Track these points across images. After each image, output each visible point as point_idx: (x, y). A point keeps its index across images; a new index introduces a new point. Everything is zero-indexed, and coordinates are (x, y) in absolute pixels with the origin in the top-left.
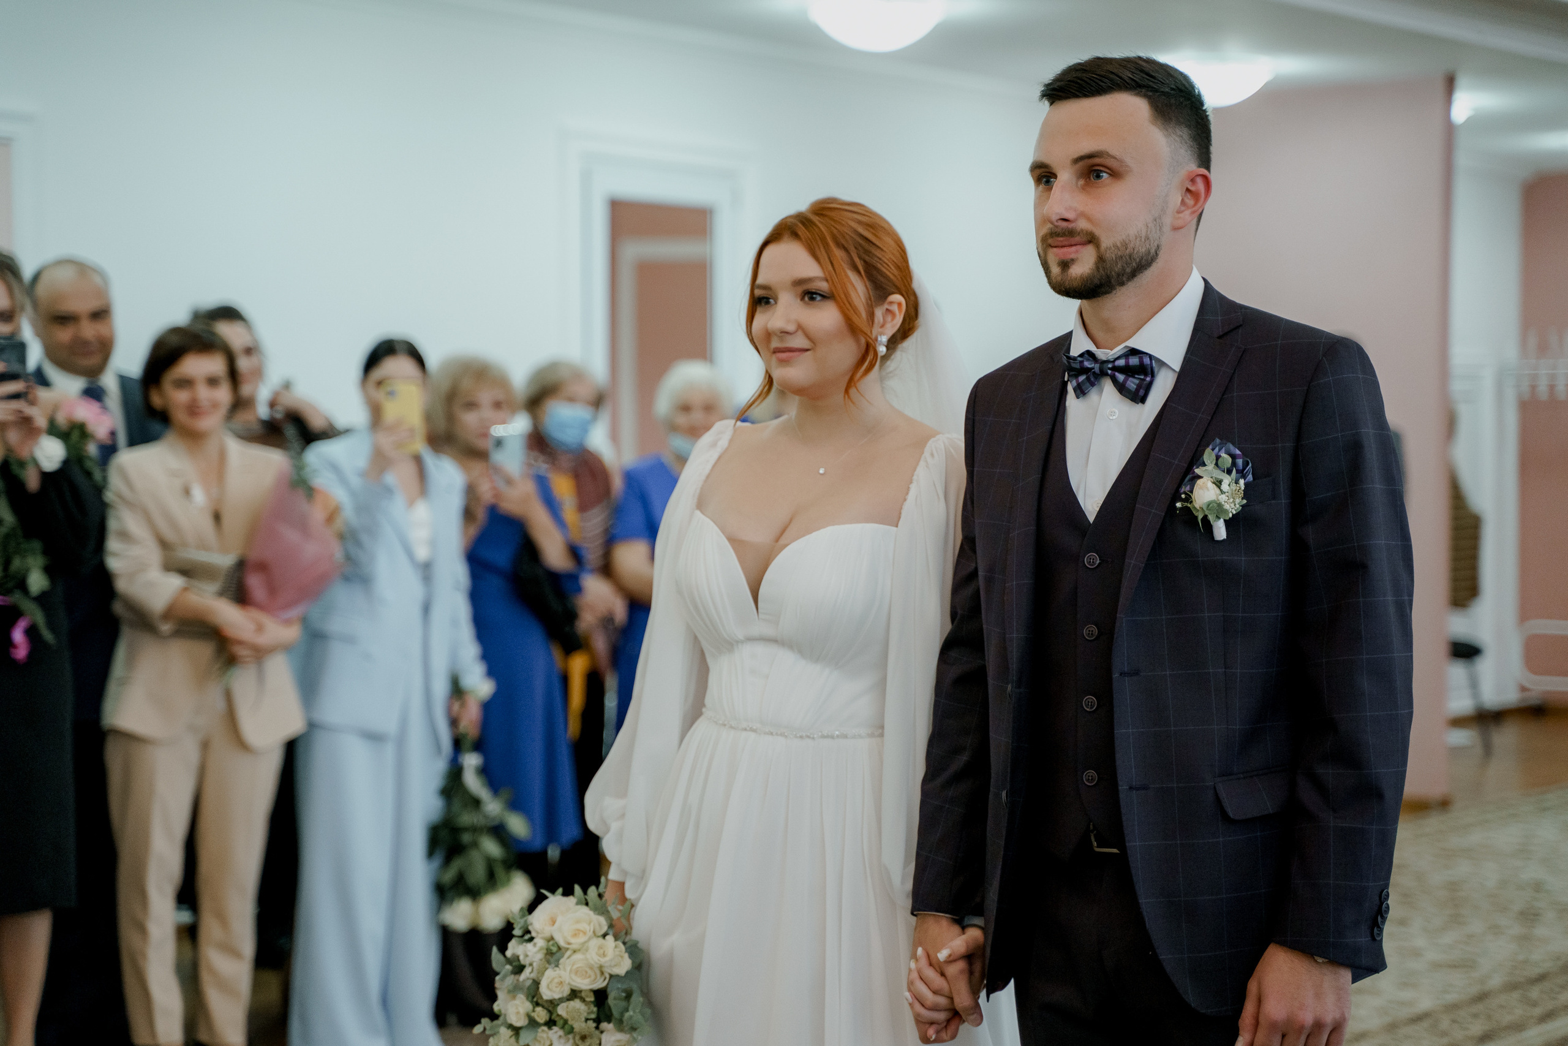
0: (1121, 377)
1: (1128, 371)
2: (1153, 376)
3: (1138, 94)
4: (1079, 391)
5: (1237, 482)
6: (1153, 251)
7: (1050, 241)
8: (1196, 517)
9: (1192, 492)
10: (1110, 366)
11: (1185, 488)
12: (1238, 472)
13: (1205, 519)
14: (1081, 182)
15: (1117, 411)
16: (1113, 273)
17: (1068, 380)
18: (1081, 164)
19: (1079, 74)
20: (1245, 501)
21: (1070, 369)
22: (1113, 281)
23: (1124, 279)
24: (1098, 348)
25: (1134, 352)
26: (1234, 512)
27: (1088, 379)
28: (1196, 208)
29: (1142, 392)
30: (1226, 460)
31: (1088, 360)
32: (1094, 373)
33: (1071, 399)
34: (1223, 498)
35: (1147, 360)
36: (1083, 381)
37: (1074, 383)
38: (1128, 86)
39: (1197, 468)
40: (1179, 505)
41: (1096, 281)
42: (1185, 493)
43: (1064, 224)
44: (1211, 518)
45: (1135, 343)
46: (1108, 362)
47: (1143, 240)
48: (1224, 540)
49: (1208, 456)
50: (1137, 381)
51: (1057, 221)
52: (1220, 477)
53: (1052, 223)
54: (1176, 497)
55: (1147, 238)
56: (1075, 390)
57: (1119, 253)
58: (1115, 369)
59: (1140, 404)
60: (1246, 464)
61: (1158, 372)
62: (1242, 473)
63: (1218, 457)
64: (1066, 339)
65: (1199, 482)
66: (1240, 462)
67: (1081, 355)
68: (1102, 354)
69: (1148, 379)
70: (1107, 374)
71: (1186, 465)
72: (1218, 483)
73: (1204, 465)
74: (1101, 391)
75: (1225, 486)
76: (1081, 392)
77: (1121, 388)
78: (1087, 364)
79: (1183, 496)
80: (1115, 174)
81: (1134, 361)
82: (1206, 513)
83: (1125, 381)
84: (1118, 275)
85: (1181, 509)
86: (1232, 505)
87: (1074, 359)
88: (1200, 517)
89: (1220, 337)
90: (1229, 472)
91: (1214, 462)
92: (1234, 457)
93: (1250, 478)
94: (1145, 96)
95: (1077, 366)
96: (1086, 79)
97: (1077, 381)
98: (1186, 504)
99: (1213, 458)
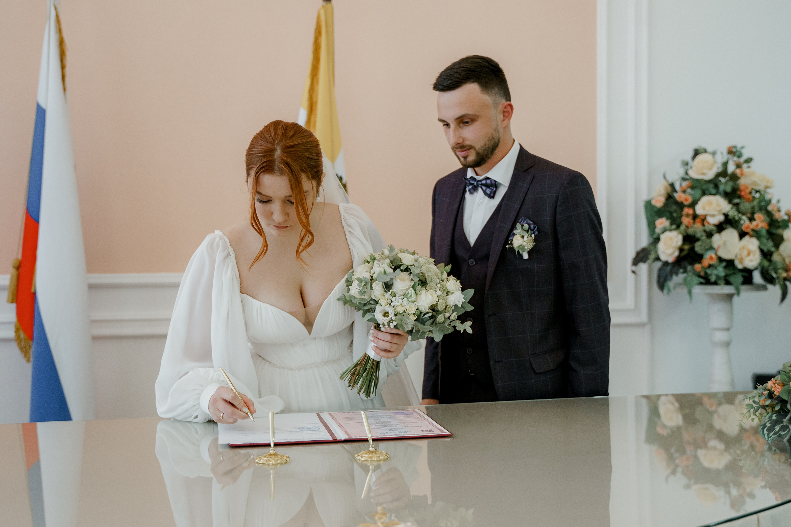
0: (484, 188)
1: (487, 186)
2: (496, 188)
5: (531, 236)
8: (515, 250)
9: (512, 240)
10: (480, 183)
11: (510, 238)
12: (531, 231)
13: (519, 252)
15: (484, 202)
17: (466, 187)
18: (458, 120)
20: (534, 243)
21: (467, 183)
24: (477, 174)
25: (488, 178)
26: (530, 248)
27: (473, 188)
29: (493, 194)
30: (526, 226)
31: (473, 180)
32: (474, 186)
33: (467, 195)
34: (525, 244)
35: (494, 182)
36: (471, 188)
37: (468, 188)
39: (514, 230)
40: (507, 246)
44: (521, 252)
45: (489, 175)
46: (480, 181)
48: (527, 259)
49: (518, 226)
50: (490, 190)
52: (523, 235)
54: (506, 243)
56: (469, 191)
58: (482, 184)
59: (492, 199)
60: (535, 227)
61: (499, 187)
62: (533, 232)
63: (522, 226)
65: (515, 237)
66: (532, 226)
67: (470, 178)
68: (478, 178)
70: (479, 186)
71: (510, 228)
72: (523, 237)
73: (517, 229)
74: (478, 193)
75: (525, 238)
77: (485, 192)
78: (471, 182)
79: (509, 242)
80: (473, 120)
81: (489, 182)
82: (519, 249)
83: (486, 190)
85: (508, 248)
86: (529, 246)
87: (467, 179)
88: (517, 251)
89: (524, 171)
90: (528, 231)
91: (521, 228)
92: (529, 225)
93: (537, 233)
98: (510, 246)
99: (520, 226)
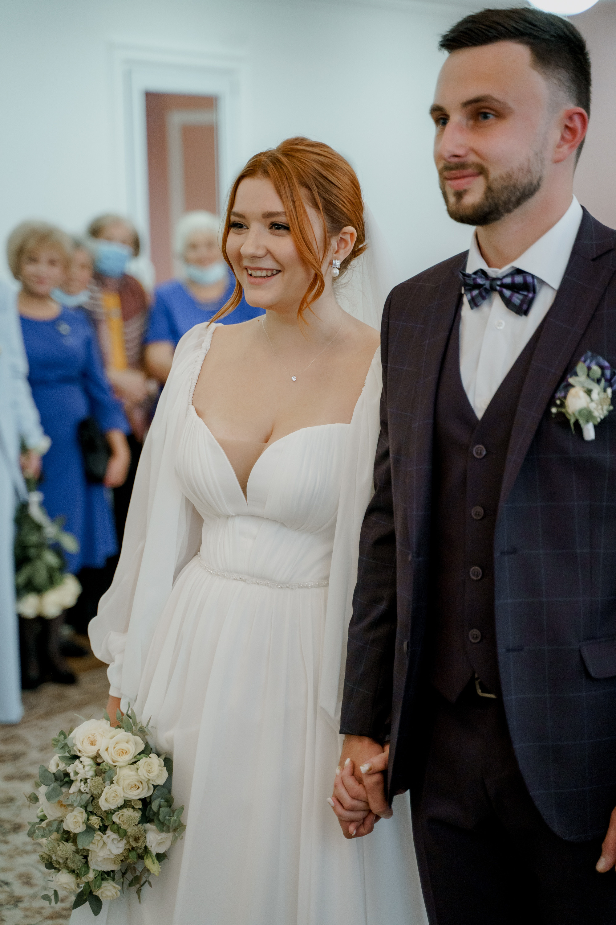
0: (507, 293)
1: (513, 287)
2: (535, 292)
3: (522, 42)
4: (472, 304)
5: (605, 391)
6: (535, 182)
7: (446, 174)
8: (568, 421)
9: (565, 397)
10: (499, 283)
11: (559, 395)
12: (606, 380)
13: (577, 423)
14: (471, 122)
15: (504, 323)
16: (500, 202)
17: (465, 293)
18: (469, 108)
19: (469, 25)
20: (611, 408)
21: (466, 285)
22: (500, 208)
23: (511, 207)
24: (489, 265)
25: (519, 272)
26: (603, 417)
27: (480, 294)
28: (573, 143)
29: (525, 307)
30: (597, 370)
31: (481, 277)
32: (485, 289)
33: (466, 311)
34: (593, 406)
35: (529, 279)
36: (476, 296)
37: (469, 296)
38: (511, 34)
39: (571, 377)
40: (554, 410)
41: (486, 209)
42: (559, 399)
43: (456, 160)
44: (582, 422)
45: (519, 264)
46: (497, 279)
47: (525, 172)
48: (592, 441)
49: (581, 368)
50: (521, 297)
51: (450, 157)
52: (590, 388)
53: (445, 160)
54: (551, 402)
55: (529, 171)
56: (470, 302)
57: (505, 184)
58: (503, 286)
59: (524, 317)
60: (613, 375)
61: (540, 290)
62: (610, 383)
63: (589, 369)
64: (463, 257)
65: (572, 391)
66: (608, 373)
67: (475, 273)
68: (493, 272)
69: (531, 295)
70: (496, 290)
71: (561, 374)
72: (589, 392)
73: (576, 374)
74: (491, 305)
75: (595, 395)
76: (474, 303)
77: (508, 303)
78: (480, 281)
79: (558, 402)
80: (500, 115)
81: (519, 279)
82: (579, 418)
83: (511, 296)
84: (505, 203)
85: (556, 414)
86: (601, 412)
87: (469, 276)
88: (572, 421)
89: (594, 260)
90: (598, 381)
91: (586, 373)
92: (602, 368)
94: (528, 43)
95: (471, 282)
96: (475, 30)
97: (471, 295)
98: (560, 409)
99: (585, 369)
